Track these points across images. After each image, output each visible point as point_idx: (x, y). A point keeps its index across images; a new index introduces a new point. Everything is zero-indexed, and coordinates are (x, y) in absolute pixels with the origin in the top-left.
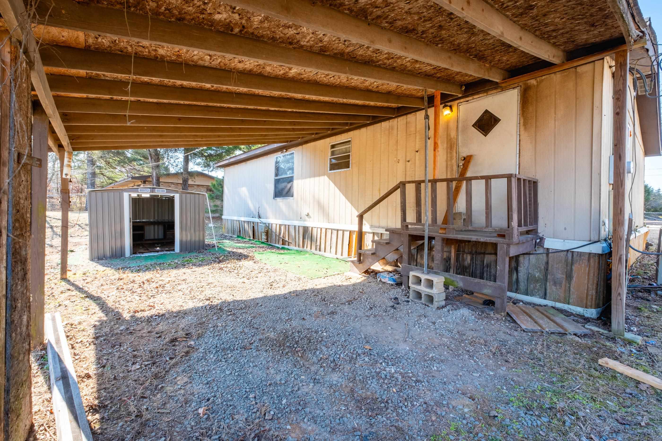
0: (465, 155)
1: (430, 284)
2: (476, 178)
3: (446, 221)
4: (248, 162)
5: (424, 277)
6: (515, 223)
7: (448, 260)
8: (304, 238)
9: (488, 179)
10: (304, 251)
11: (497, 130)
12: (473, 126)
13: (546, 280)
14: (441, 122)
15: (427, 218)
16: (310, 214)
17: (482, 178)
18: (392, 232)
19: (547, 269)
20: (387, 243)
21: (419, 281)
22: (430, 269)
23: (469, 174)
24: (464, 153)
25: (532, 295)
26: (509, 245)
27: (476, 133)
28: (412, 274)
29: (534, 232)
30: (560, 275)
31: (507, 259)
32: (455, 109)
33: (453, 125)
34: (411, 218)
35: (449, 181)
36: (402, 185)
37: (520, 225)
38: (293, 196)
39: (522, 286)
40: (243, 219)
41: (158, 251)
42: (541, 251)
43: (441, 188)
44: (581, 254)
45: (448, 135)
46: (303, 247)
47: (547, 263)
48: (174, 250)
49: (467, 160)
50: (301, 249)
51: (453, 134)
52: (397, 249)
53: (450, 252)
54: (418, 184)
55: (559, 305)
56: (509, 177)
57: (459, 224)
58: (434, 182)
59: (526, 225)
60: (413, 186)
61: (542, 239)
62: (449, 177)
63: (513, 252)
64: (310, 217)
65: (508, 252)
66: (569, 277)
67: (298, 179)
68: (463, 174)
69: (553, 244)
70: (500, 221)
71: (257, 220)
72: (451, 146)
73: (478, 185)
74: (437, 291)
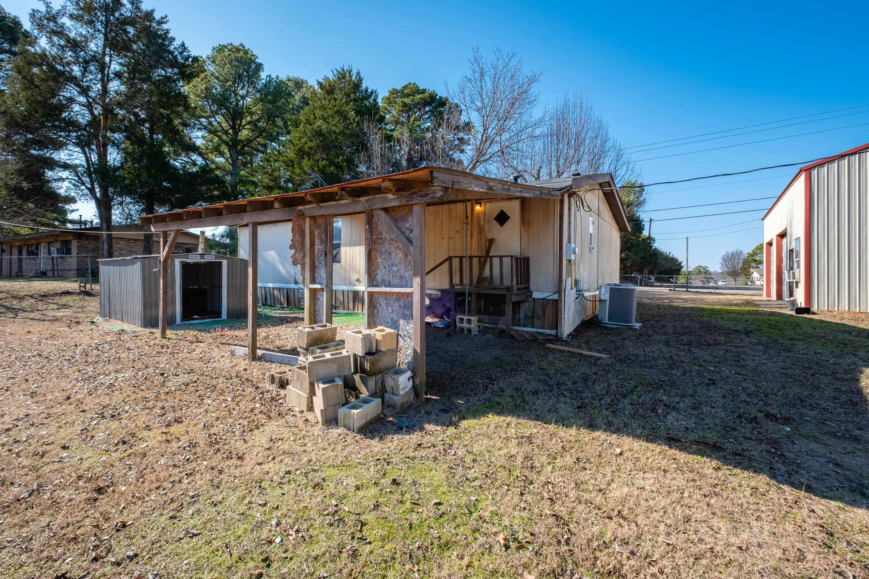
0: (489, 238)
1: (469, 321)
2: (495, 256)
3: (478, 282)
4: (279, 224)
5: (465, 318)
6: (515, 283)
7: (480, 309)
8: (354, 302)
9: (501, 257)
10: (355, 314)
11: (508, 224)
12: (495, 219)
13: (533, 317)
14: (475, 213)
15: (466, 281)
16: (361, 279)
17: (498, 256)
18: (443, 291)
19: (534, 310)
20: (440, 299)
21: (462, 320)
22: (469, 313)
23: (491, 254)
24: (490, 236)
25: (527, 327)
26: (511, 295)
27: (496, 224)
28: (458, 317)
29: (527, 288)
30: (540, 313)
31: (511, 304)
32: (483, 205)
33: (481, 216)
34: (456, 280)
35: (480, 257)
36: (450, 259)
37: (517, 284)
38: (340, 262)
39: (522, 322)
40: (271, 285)
41: (196, 319)
42: (531, 300)
43: (475, 261)
44: (549, 300)
45: (479, 223)
46: (354, 310)
47: (534, 307)
48: (221, 317)
49: (491, 242)
50: (352, 312)
51: (482, 223)
52: (444, 305)
53: (480, 304)
54: (461, 258)
55: (540, 330)
56: (512, 257)
57: (486, 284)
58: (471, 257)
59: (521, 284)
60: (458, 259)
61: (532, 293)
62: (480, 255)
63: (514, 299)
64: (361, 282)
65: (511, 299)
66: (544, 314)
67: (346, 245)
68: (488, 251)
69: (537, 295)
70: (507, 282)
71: (293, 286)
72: (481, 230)
73: (496, 261)
74: (474, 325)
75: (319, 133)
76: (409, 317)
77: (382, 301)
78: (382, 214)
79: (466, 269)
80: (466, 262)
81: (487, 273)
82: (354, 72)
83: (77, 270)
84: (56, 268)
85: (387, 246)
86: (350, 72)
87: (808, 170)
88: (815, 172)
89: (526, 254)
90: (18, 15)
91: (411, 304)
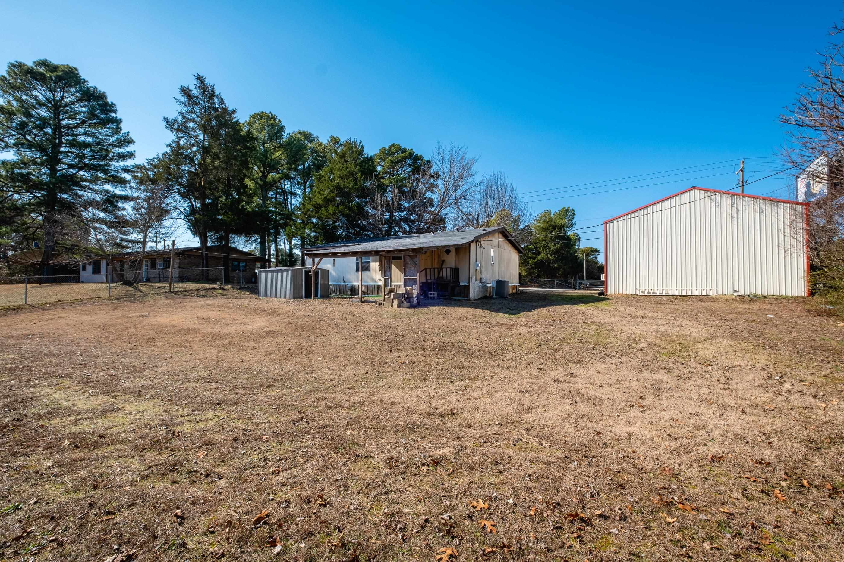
1: (434, 294)
2: (444, 268)
3: (437, 279)
5: (432, 293)
8: (378, 290)
9: (446, 268)
11: (450, 254)
12: (445, 252)
13: (461, 293)
15: (433, 278)
21: (431, 294)
24: (443, 259)
26: (451, 284)
29: (458, 281)
30: (463, 291)
31: (451, 287)
34: (428, 278)
36: (425, 269)
37: (453, 279)
38: (370, 271)
40: (330, 283)
42: (459, 286)
43: (436, 270)
44: (465, 286)
46: (378, 294)
47: (459, 289)
48: (318, 297)
49: (443, 261)
51: (439, 253)
53: (438, 287)
54: (430, 269)
55: (463, 298)
56: (451, 268)
57: (441, 279)
58: (434, 268)
59: (455, 279)
61: (459, 283)
62: (438, 267)
66: (465, 291)
68: (442, 265)
69: (462, 284)
70: (449, 278)
71: (342, 283)
72: (439, 256)
73: (444, 270)
74: (436, 295)
75: (338, 187)
76: (416, 284)
77: (408, 281)
78: (408, 257)
79: (433, 273)
80: (432, 270)
81: (441, 275)
82: (358, 143)
83: (179, 277)
84: (161, 276)
85: (409, 266)
86: (355, 142)
87: (606, 223)
88: (608, 225)
89: (457, 267)
90: (105, 91)
91: (416, 281)
